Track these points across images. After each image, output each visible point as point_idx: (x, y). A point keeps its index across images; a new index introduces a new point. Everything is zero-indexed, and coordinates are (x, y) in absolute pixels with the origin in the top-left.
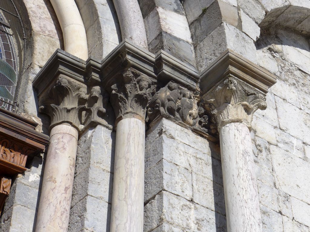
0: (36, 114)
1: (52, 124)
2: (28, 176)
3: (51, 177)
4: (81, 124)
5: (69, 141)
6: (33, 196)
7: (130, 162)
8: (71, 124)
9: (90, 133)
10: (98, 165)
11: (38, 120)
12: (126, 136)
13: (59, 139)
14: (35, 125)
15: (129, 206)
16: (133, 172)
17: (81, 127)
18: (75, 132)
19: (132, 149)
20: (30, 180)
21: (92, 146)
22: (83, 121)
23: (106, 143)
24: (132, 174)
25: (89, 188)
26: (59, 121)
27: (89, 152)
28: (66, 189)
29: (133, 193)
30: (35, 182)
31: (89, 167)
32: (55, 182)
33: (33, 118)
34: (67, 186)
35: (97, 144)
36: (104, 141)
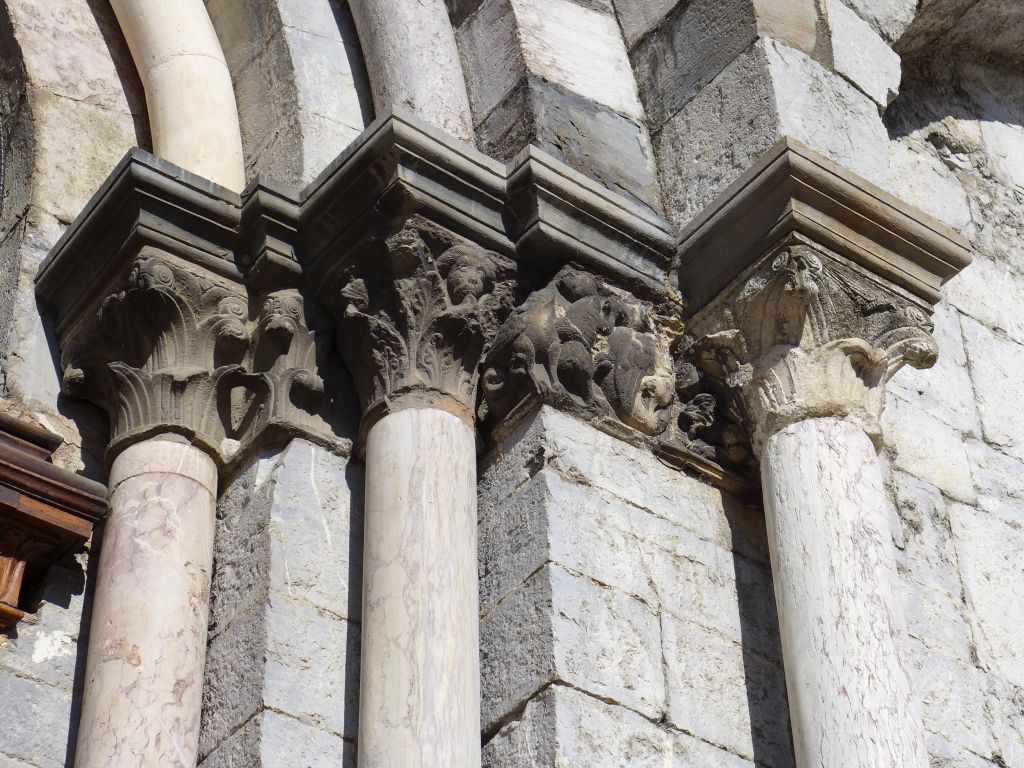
0: (52, 404)
1: (117, 439)
2: (31, 642)
3: (121, 644)
4: (233, 435)
5: (183, 505)
6: (49, 717)
7: (422, 575)
8: (189, 435)
9: (263, 468)
10: (301, 591)
11: (59, 427)
12: (405, 476)
13: (144, 496)
14: (49, 443)
15: (427, 748)
16: (438, 615)
17: (230, 448)
18: (204, 469)
19: (431, 527)
20: (39, 656)
21: (276, 518)
22: (235, 426)
23: (329, 504)
24: (431, 623)
25: (268, 682)
26: (144, 428)
27: (265, 545)
28: (180, 686)
29: (440, 697)
30: (55, 664)
31: (264, 601)
32: (134, 659)
33: (43, 419)
34: (182, 675)
35: (292, 510)
36: (319, 501)
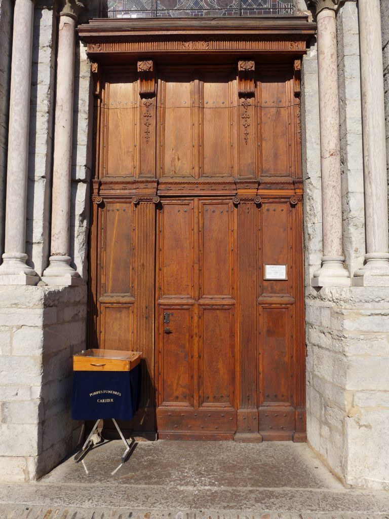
0: (306, 9)
1: (317, 12)
2: (310, 54)
3: (321, 51)
4: (336, 4)
5: (329, 22)
6: (315, 65)
7: (368, 24)
8: (328, 8)
9: (341, 10)
10: (350, 32)
11: (308, 13)
12: (364, 4)
13: (322, 23)
14: (306, 18)
15: (370, 56)
16: (371, 31)
17: (336, 7)
18: (332, 13)
19: (369, 13)
20: (311, 56)
21: (344, 20)
22: (336, 2)
23: (354, 13)
24: (370, 32)
25: (345, 51)
26: (320, 10)
27: (342, 25)
28: (332, 55)
29: (372, 45)
30: (314, 56)
31: (343, 36)
32: (324, 53)
33: (305, 13)
34: (332, 53)
35: (346, 17)
36: (351, 13)
